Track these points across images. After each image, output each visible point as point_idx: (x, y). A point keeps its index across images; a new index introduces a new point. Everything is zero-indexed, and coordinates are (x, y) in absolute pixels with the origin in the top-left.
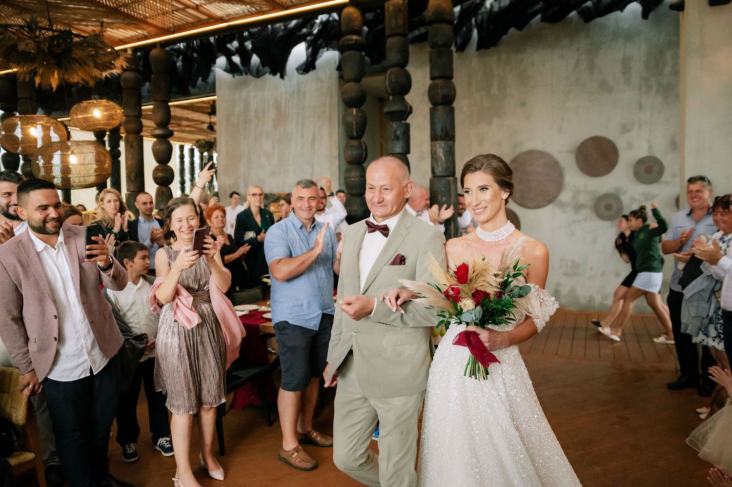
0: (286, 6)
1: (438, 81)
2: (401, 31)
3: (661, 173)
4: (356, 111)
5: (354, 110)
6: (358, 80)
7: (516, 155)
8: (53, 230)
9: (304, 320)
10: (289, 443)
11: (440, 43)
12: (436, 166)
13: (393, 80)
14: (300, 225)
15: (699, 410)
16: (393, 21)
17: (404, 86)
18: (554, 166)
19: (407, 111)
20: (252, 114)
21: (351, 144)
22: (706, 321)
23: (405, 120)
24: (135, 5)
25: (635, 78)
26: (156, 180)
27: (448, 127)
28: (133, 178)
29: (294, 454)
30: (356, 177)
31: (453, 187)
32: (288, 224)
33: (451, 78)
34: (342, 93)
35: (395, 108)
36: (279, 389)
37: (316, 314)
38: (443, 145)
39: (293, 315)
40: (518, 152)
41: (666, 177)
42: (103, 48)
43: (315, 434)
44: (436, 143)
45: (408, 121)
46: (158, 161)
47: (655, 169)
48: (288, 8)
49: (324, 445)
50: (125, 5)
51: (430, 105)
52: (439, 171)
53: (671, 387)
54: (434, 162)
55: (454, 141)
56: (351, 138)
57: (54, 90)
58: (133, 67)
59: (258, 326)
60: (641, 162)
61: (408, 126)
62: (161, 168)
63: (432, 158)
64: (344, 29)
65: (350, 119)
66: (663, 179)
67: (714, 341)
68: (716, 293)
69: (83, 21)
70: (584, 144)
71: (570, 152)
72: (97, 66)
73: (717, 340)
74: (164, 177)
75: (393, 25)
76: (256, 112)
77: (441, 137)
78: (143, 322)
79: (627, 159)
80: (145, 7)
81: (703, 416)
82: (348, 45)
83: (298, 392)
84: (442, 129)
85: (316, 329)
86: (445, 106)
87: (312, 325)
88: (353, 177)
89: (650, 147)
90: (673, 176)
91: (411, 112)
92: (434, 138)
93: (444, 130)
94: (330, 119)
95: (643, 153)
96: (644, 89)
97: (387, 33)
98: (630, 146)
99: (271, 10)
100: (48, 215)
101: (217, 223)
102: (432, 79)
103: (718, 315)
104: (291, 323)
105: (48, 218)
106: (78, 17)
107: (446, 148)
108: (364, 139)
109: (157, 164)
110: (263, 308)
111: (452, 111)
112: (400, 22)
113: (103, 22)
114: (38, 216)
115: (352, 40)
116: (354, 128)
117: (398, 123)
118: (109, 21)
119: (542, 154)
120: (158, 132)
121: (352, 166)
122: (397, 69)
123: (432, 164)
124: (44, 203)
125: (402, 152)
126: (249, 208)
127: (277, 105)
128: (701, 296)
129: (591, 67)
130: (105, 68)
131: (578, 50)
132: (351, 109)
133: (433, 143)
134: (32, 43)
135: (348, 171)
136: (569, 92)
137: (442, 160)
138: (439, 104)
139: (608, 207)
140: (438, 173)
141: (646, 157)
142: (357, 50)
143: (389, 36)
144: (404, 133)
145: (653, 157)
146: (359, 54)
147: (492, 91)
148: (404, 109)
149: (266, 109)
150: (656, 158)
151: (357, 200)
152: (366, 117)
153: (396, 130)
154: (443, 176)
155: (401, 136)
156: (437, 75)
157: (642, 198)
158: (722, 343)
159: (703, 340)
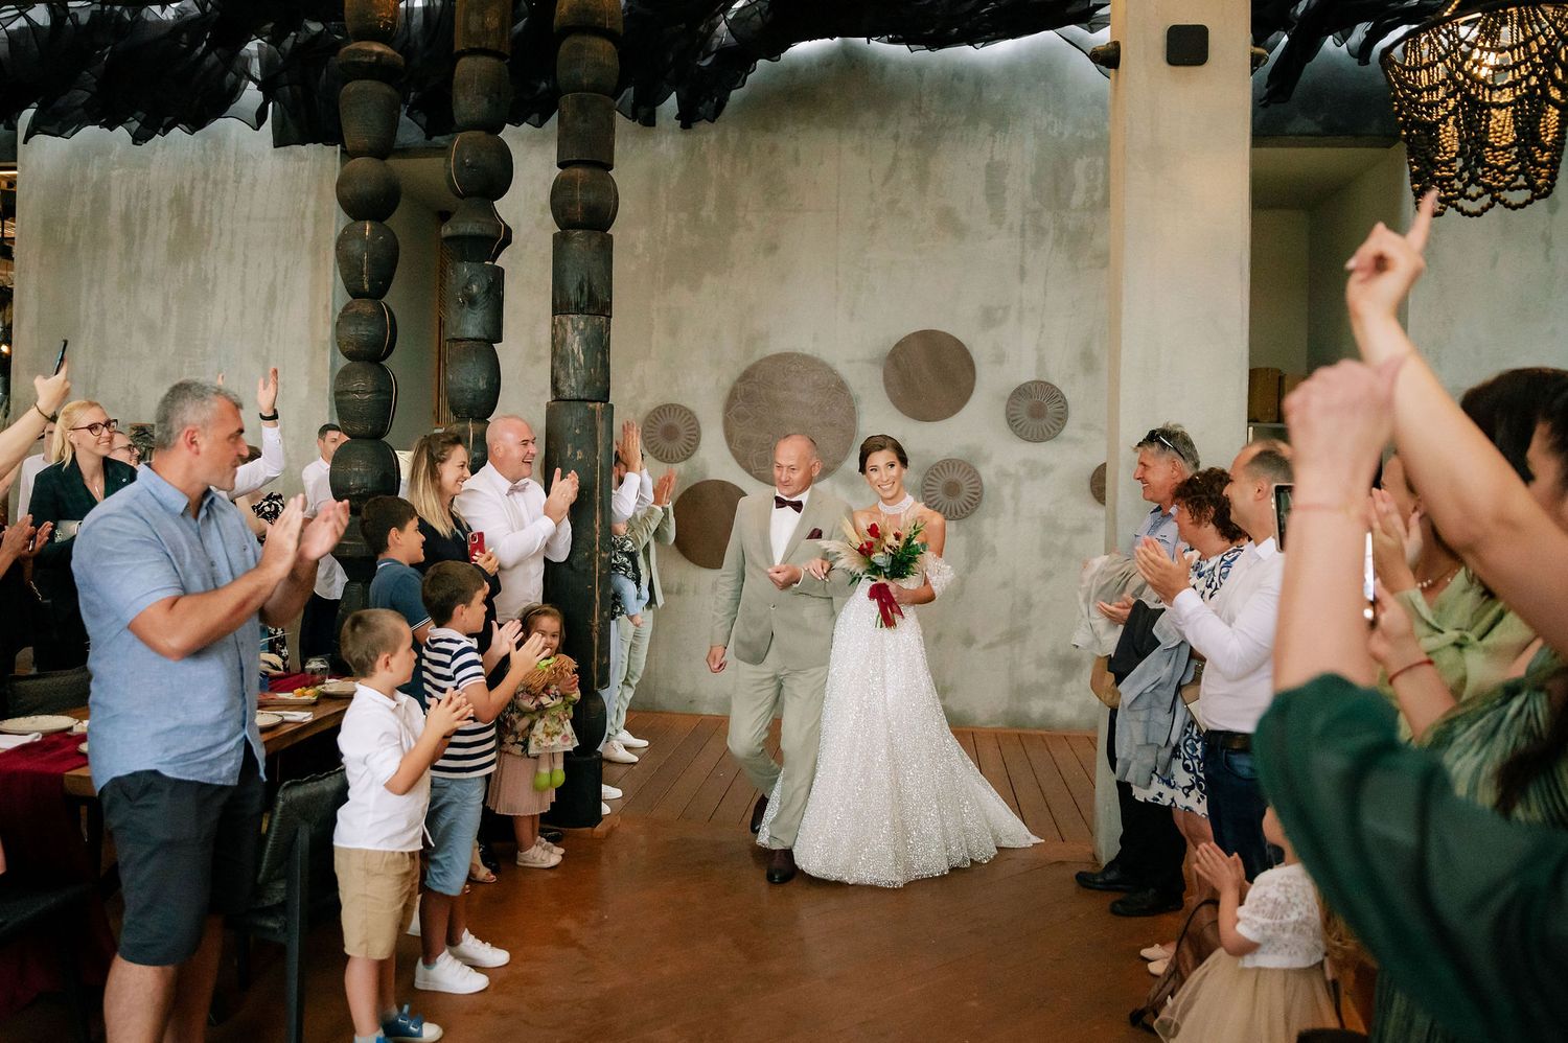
1: (579, 172)
2: (492, 43)
3: (1062, 418)
4: (371, 229)
5: (368, 227)
6: (379, 156)
7: (752, 361)
11: (585, 81)
12: (562, 374)
13: (468, 161)
16: (474, 20)
17: (496, 178)
18: (838, 390)
19: (502, 238)
20: (113, 222)
21: (354, 310)
22: (1167, 753)
23: (494, 261)
25: (1013, 211)
27: (597, 283)
30: (364, 392)
31: (601, 426)
33: (610, 167)
34: (341, 185)
35: (469, 227)
38: (582, 325)
40: (757, 356)
41: (1071, 429)
44: (564, 318)
45: (500, 262)
47: (1051, 409)
51: (555, 228)
52: (571, 386)
54: (557, 364)
55: (610, 317)
56: (356, 293)
60: (1021, 392)
61: (499, 275)
63: (554, 354)
64: (350, 26)
65: (356, 247)
66: (1067, 431)
67: (1187, 795)
68: (1183, 690)
70: (902, 346)
71: (873, 362)
73: (1194, 794)
75: (474, 27)
76: (126, 218)
77: (577, 304)
79: (992, 382)
82: (357, 65)
84: (581, 288)
85: (233, 782)
86: (591, 232)
88: (357, 392)
89: (1041, 362)
90: (1087, 427)
91: (507, 241)
92: (560, 307)
93: (586, 289)
94: (316, 250)
95: (1027, 375)
96: (1029, 234)
97: (459, 46)
98: (1000, 359)
102: (560, 165)
103: (1191, 737)
107: (588, 330)
108: (389, 299)
111: (607, 246)
112: (492, 21)
115: (370, 53)
116: (365, 268)
117: (475, 266)
119: (810, 363)
121: (357, 365)
122: (482, 133)
123: (553, 367)
125: (486, 337)
126: (74, 459)
127: (181, 205)
128: (1157, 697)
129: (922, 178)
131: (896, 137)
132: (361, 223)
133: (557, 318)
135: (342, 377)
136: (873, 228)
137: (578, 361)
138: (575, 226)
139: (952, 489)
140: (567, 393)
141: (1032, 382)
142: (380, 79)
143: (462, 54)
144: (488, 291)
145: (1046, 383)
146: (386, 89)
147: (704, 214)
148: (489, 231)
149: (152, 214)
150: (1053, 386)
151: (365, 448)
152: (397, 248)
153: (470, 282)
154: (579, 400)
155: (481, 299)
156: (575, 158)
157: (1022, 472)
158: (1204, 802)
159: (1160, 795)
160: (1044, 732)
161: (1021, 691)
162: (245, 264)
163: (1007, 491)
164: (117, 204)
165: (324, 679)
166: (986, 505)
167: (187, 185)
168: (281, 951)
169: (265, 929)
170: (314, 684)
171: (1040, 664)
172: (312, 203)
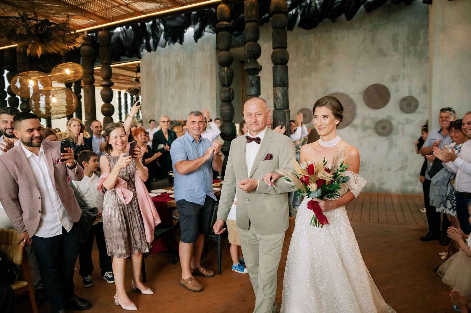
0: (182, 4)
1: (278, 50)
2: (254, 19)
3: (417, 106)
4: (227, 70)
5: (226, 68)
6: (227, 49)
8: (37, 144)
9: (195, 199)
10: (186, 275)
11: (279, 26)
12: (276, 103)
13: (250, 50)
14: (192, 139)
15: (440, 254)
16: (249, 13)
17: (257, 53)
18: (350, 103)
19: (259, 69)
20: (162, 71)
21: (224, 89)
22: (445, 198)
23: (258, 74)
24: (88, 4)
25: (401, 48)
26: (103, 113)
27: (284, 78)
28: (89, 111)
29: (189, 281)
30: (227, 110)
31: (287, 115)
32: (185, 139)
33: (286, 48)
34: (218, 58)
35: (251, 67)
36: (179, 242)
37: (203, 195)
38: (281, 90)
39: (189, 196)
41: (420, 109)
42: (68, 31)
43: (202, 269)
44: (276, 88)
45: (259, 75)
46: (104, 101)
47: (413, 104)
48: (183, 5)
49: (208, 276)
50: (82, 4)
51: (273, 65)
52: (279, 106)
53: (423, 239)
55: (288, 87)
56: (224, 85)
57: (39, 57)
58: (88, 42)
59: (167, 202)
60: (404, 99)
61: (259, 78)
62: (106, 105)
63: (274, 98)
64: (218, 18)
65: (223, 74)
66: (418, 110)
67: (450, 210)
68: (451, 181)
69: (57, 14)
70: (368, 89)
71: (360, 94)
72: (65, 42)
73: (452, 210)
74: (108, 111)
75: (249, 15)
76: (165, 70)
77: (280, 85)
78: (95, 201)
79: (395, 97)
80: (95, 5)
81: (443, 258)
82: (221, 28)
83: (191, 244)
84: (280, 80)
85: (203, 204)
86: (282, 66)
87: (200, 202)
88: (225, 110)
89: (410, 90)
90: (424, 108)
91: (261, 69)
92: (275, 85)
93: (282, 80)
94: (211, 74)
95: (406, 94)
96: (406, 54)
97: (246, 20)
98: (397, 90)
99: (173, 6)
100: (34, 135)
101: (141, 139)
102: (274, 48)
103: (452, 194)
104: (187, 200)
105: (34, 137)
106: (53, 12)
107: (283, 91)
108: (232, 86)
109: (104, 103)
110: (170, 192)
111: (286, 68)
112: (254, 13)
113: (69, 15)
114: (27, 136)
115: (223, 24)
116: (226, 79)
117: (253, 76)
118: (72, 14)
119: (342, 95)
120: (104, 83)
121: (225, 103)
122: (252, 42)
123: (274, 101)
124: (31, 127)
125: (256, 94)
126: (161, 129)
127: (178, 66)
128: (443, 182)
129: (373, 40)
130: (70, 43)
131: (365, 30)
132: (223, 68)
133: (274, 88)
134: (25, 29)
135: (222, 106)
136: (359, 56)
137: (281, 99)
138: (278, 64)
139: (384, 128)
140: (278, 107)
141: (407, 97)
142: (227, 31)
143: (247, 22)
144: (256, 83)
145: (412, 97)
146: (228, 33)
147: (311, 56)
148: (256, 67)
149: (171, 68)
150: (414, 97)
151: (228, 124)
152: (233, 73)
153: (252, 80)
154: (281, 109)
155: (255, 85)
156: (277, 46)
157: (405, 122)
158: (455, 212)
159: (443, 210)
160: (412, 195)
161: (405, 184)
162: (194, 79)
163: (400, 128)
164: (163, 67)
165: (221, 181)
166: (394, 132)
167: (179, 60)
168: (216, 243)
169: (213, 237)
170: (219, 182)
171: (411, 176)
172: (209, 62)
